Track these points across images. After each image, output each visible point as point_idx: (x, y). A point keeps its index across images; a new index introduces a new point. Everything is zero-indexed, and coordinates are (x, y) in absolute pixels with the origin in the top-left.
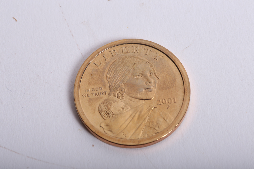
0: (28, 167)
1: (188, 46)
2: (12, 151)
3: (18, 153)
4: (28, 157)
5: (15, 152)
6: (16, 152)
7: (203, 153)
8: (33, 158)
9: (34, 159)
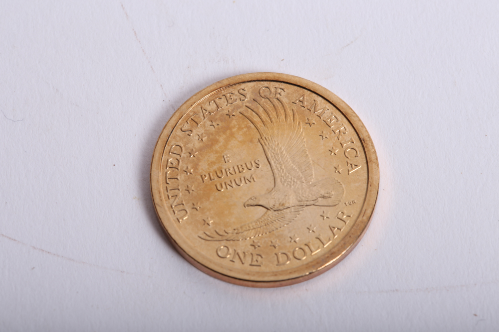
0: (34, 268)
1: (352, 42)
2: (3, 235)
3: (15, 240)
4: (34, 248)
5: (8, 237)
6: (10, 238)
7: (376, 250)
8: (43, 251)
9: (46, 251)
